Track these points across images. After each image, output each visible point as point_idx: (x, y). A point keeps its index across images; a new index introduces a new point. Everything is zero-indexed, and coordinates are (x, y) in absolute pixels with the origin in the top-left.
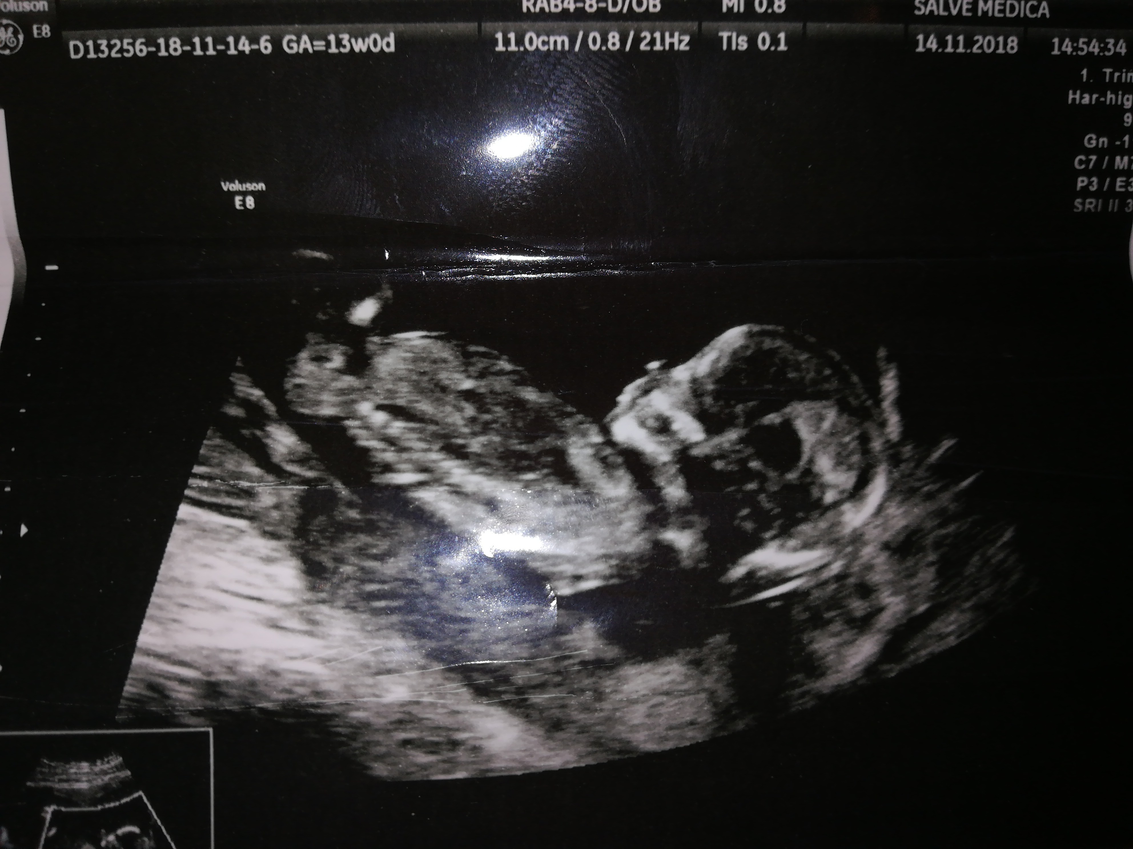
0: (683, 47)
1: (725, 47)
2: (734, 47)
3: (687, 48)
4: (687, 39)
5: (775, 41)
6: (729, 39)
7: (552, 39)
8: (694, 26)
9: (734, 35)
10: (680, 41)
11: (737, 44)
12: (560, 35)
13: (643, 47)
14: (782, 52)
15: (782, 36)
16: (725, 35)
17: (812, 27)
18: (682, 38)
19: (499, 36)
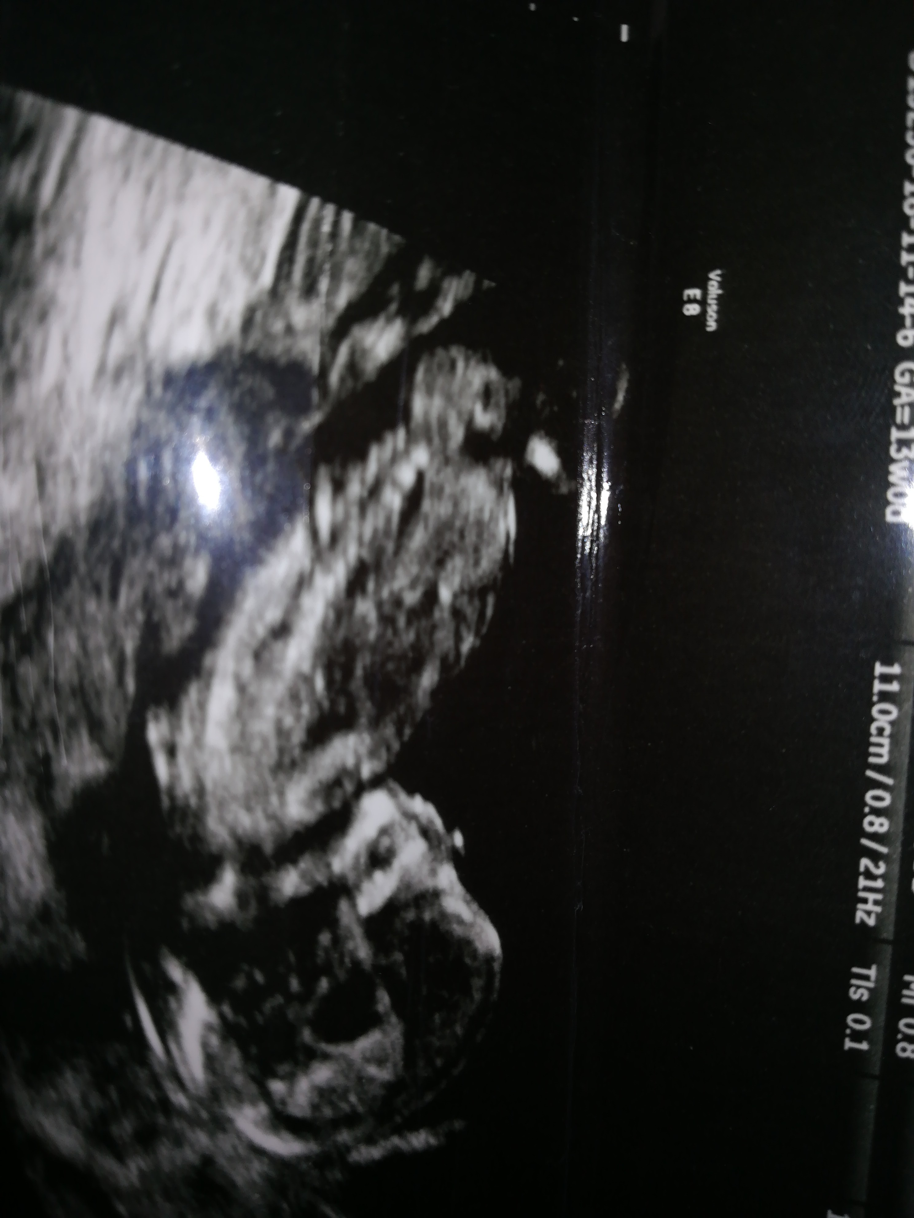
0: (860, 915)
1: (855, 970)
2: (854, 982)
3: (858, 920)
4: (871, 922)
5: (857, 1036)
6: (867, 978)
7: (886, 741)
8: (888, 933)
9: (871, 985)
10: (869, 913)
11: (858, 987)
12: (891, 752)
13: (865, 862)
14: (842, 1043)
15: (864, 1046)
16: (872, 972)
17: (873, 1087)
18: (873, 916)
19: (896, 669)
